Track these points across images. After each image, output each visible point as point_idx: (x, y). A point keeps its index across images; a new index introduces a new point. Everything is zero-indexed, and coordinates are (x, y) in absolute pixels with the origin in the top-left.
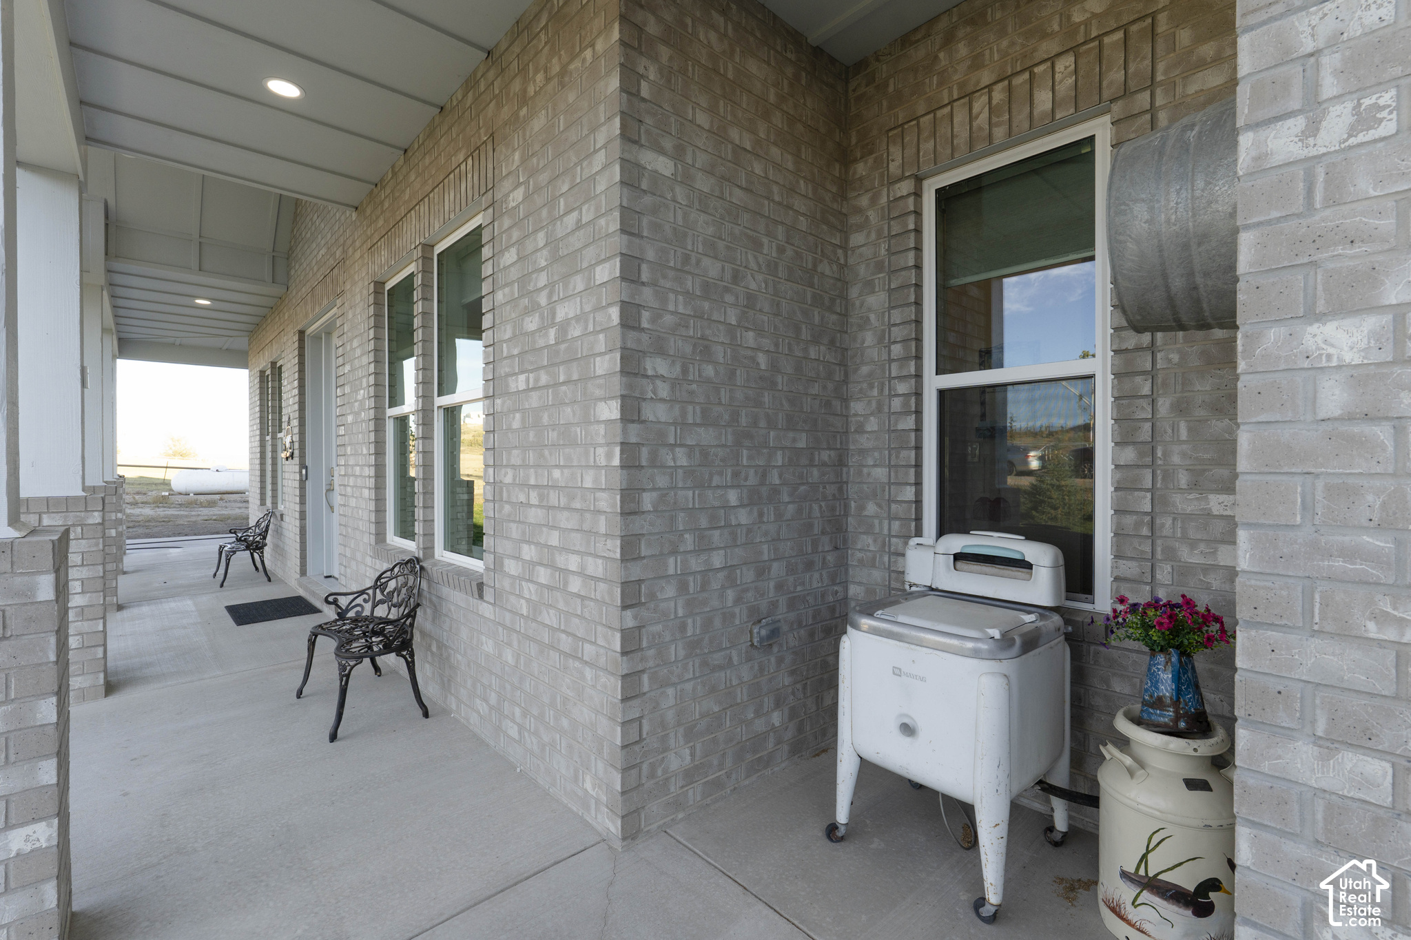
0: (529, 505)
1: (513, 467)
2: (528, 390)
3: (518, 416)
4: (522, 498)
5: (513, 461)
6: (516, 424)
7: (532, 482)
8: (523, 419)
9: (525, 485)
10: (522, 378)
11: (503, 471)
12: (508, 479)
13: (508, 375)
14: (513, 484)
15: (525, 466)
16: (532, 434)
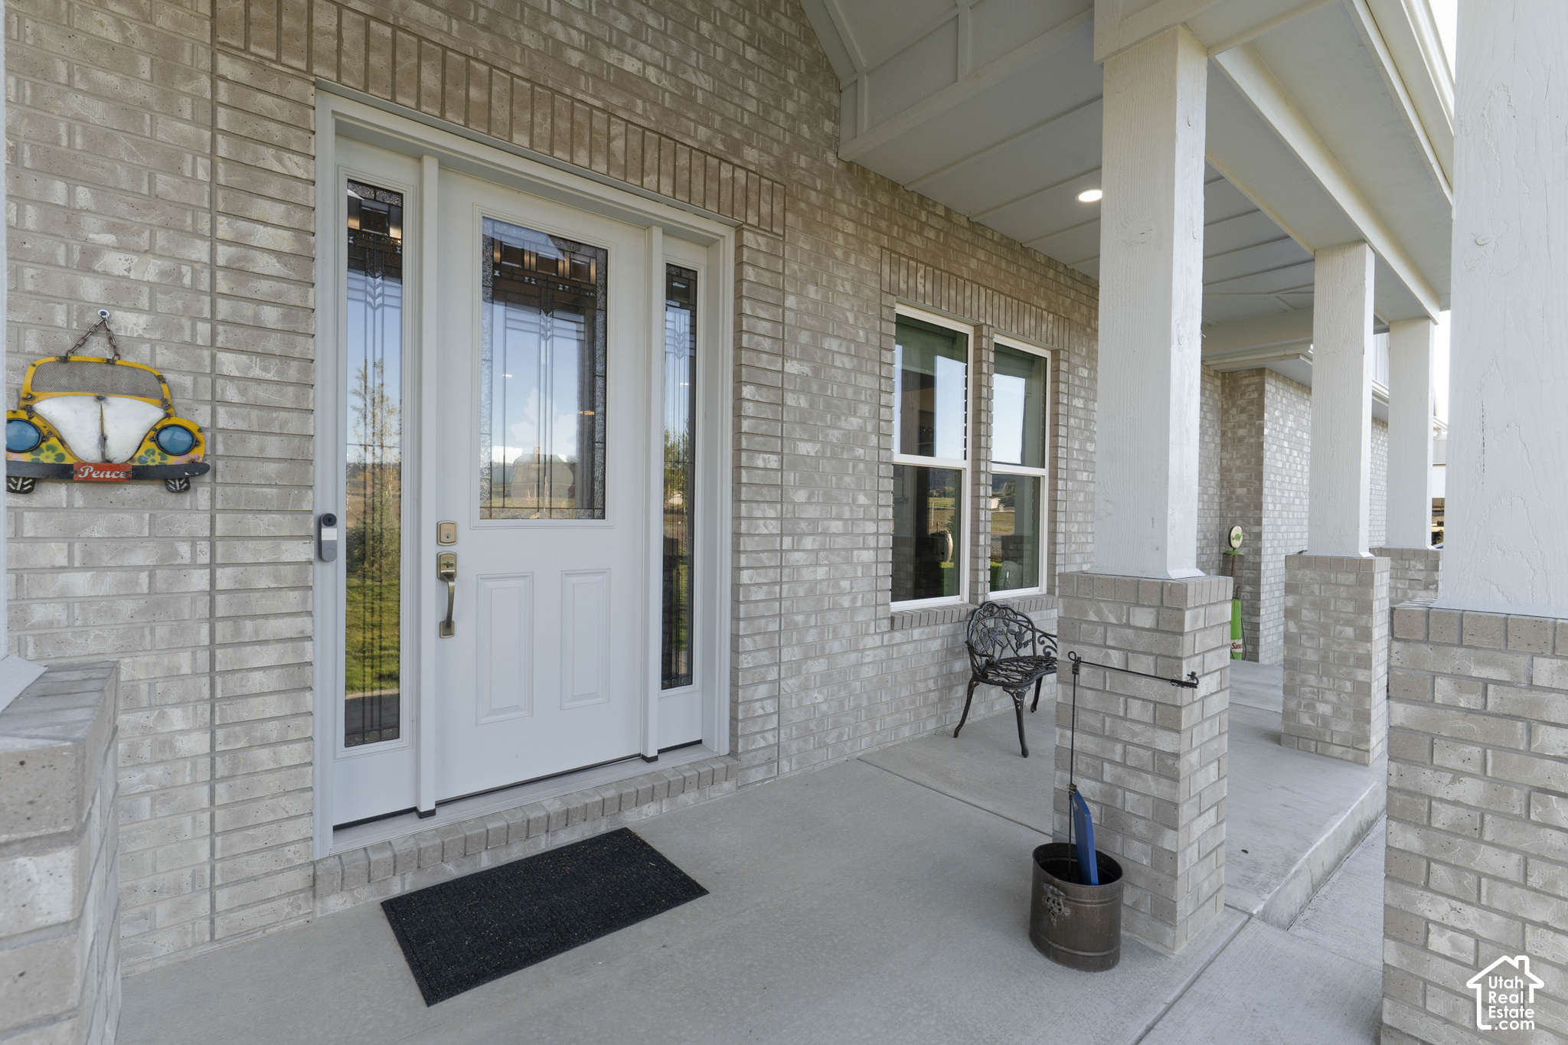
0: (1087, 543)
1: (1078, 522)
2: (1088, 482)
3: (1082, 494)
4: (1083, 539)
5: (1078, 520)
6: (1081, 499)
7: (1089, 531)
8: (1085, 497)
9: (1085, 533)
10: (1085, 474)
11: (1072, 525)
12: (1075, 529)
13: (1076, 470)
14: (1078, 532)
15: (1085, 522)
16: (1090, 505)
